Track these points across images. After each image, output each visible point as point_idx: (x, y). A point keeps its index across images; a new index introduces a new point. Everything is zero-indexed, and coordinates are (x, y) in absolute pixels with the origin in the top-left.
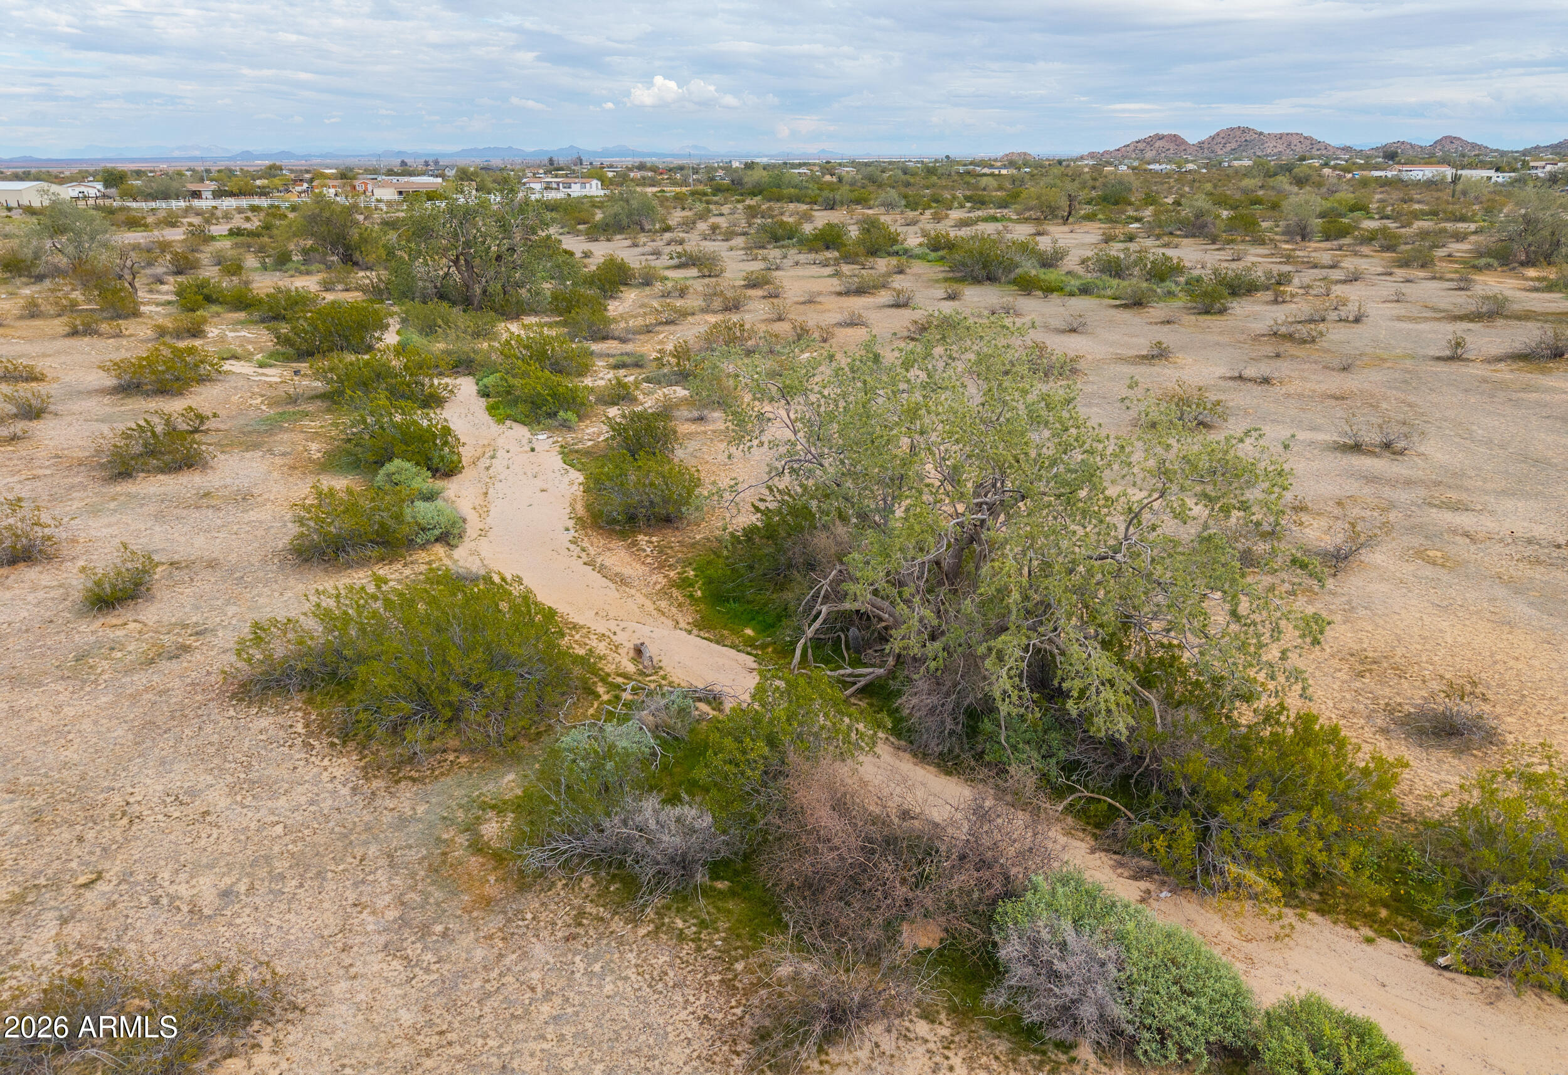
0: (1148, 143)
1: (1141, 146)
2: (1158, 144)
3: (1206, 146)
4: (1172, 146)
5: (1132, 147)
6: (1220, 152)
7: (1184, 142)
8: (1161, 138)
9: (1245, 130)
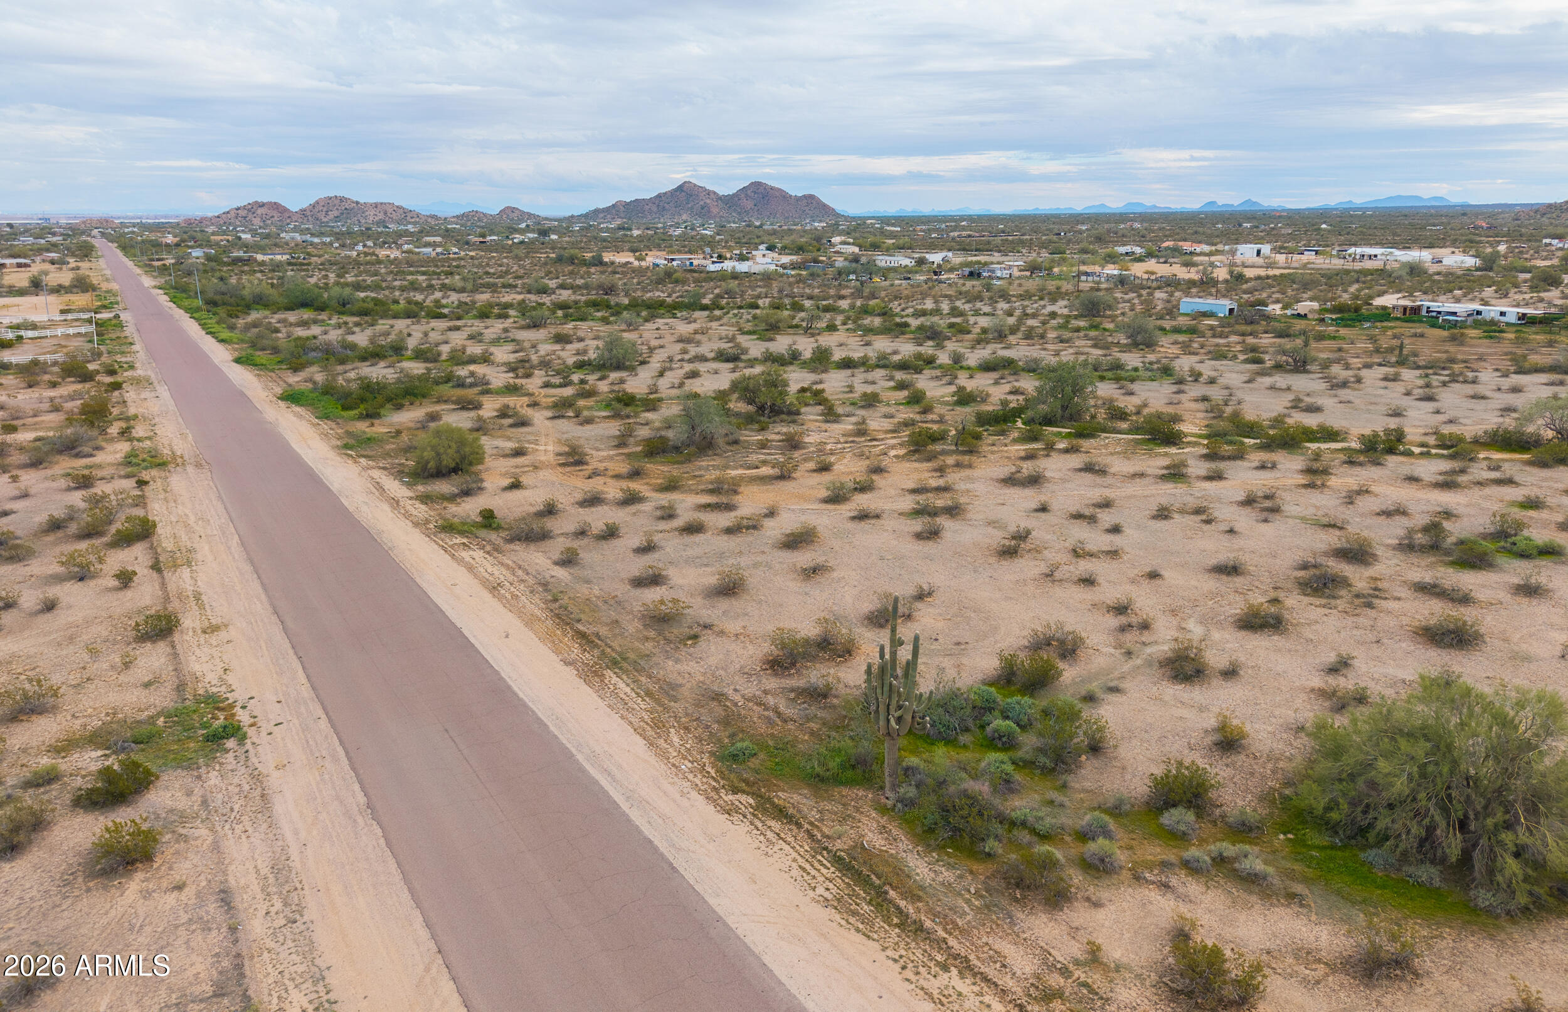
0: (249, 210)
1: (242, 213)
2: (260, 211)
3: (308, 213)
4: (275, 213)
5: (233, 214)
6: (325, 220)
7: (285, 210)
8: (262, 205)
9: (342, 200)
